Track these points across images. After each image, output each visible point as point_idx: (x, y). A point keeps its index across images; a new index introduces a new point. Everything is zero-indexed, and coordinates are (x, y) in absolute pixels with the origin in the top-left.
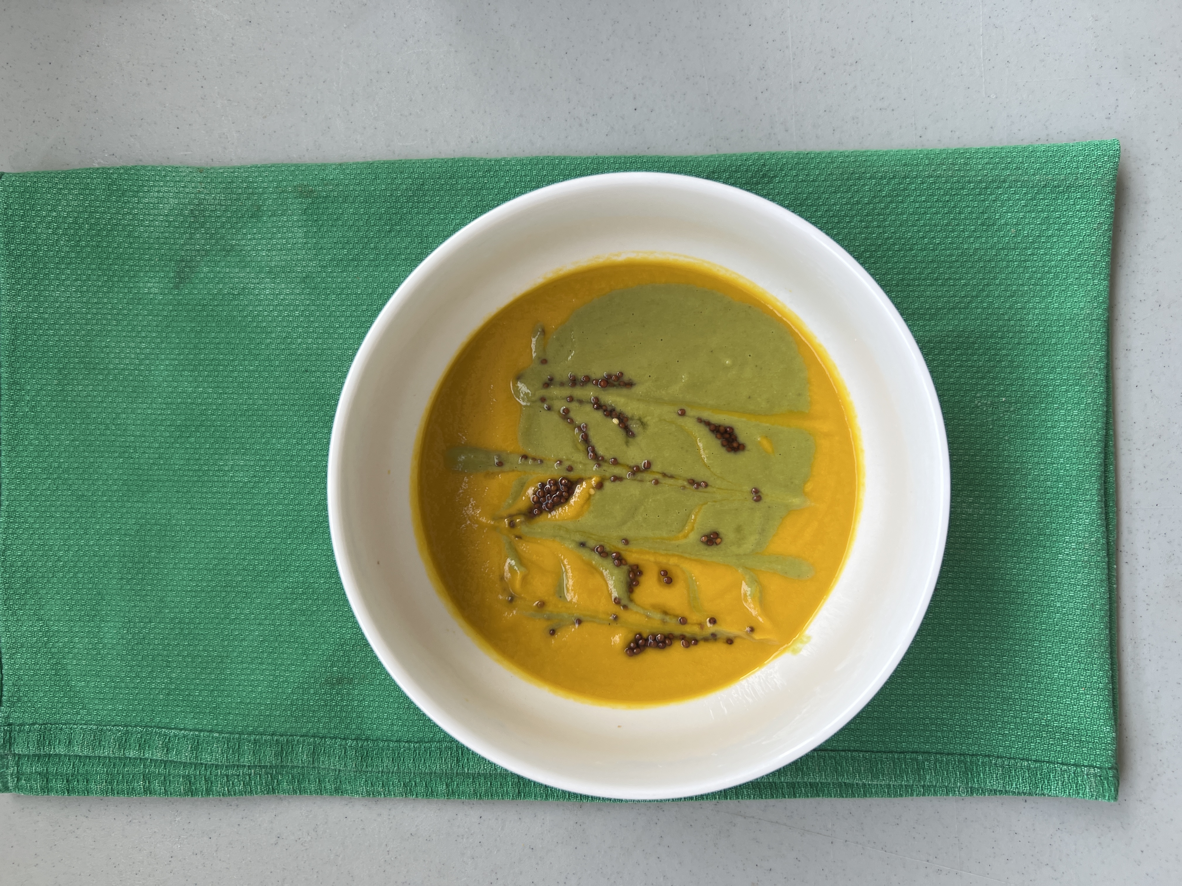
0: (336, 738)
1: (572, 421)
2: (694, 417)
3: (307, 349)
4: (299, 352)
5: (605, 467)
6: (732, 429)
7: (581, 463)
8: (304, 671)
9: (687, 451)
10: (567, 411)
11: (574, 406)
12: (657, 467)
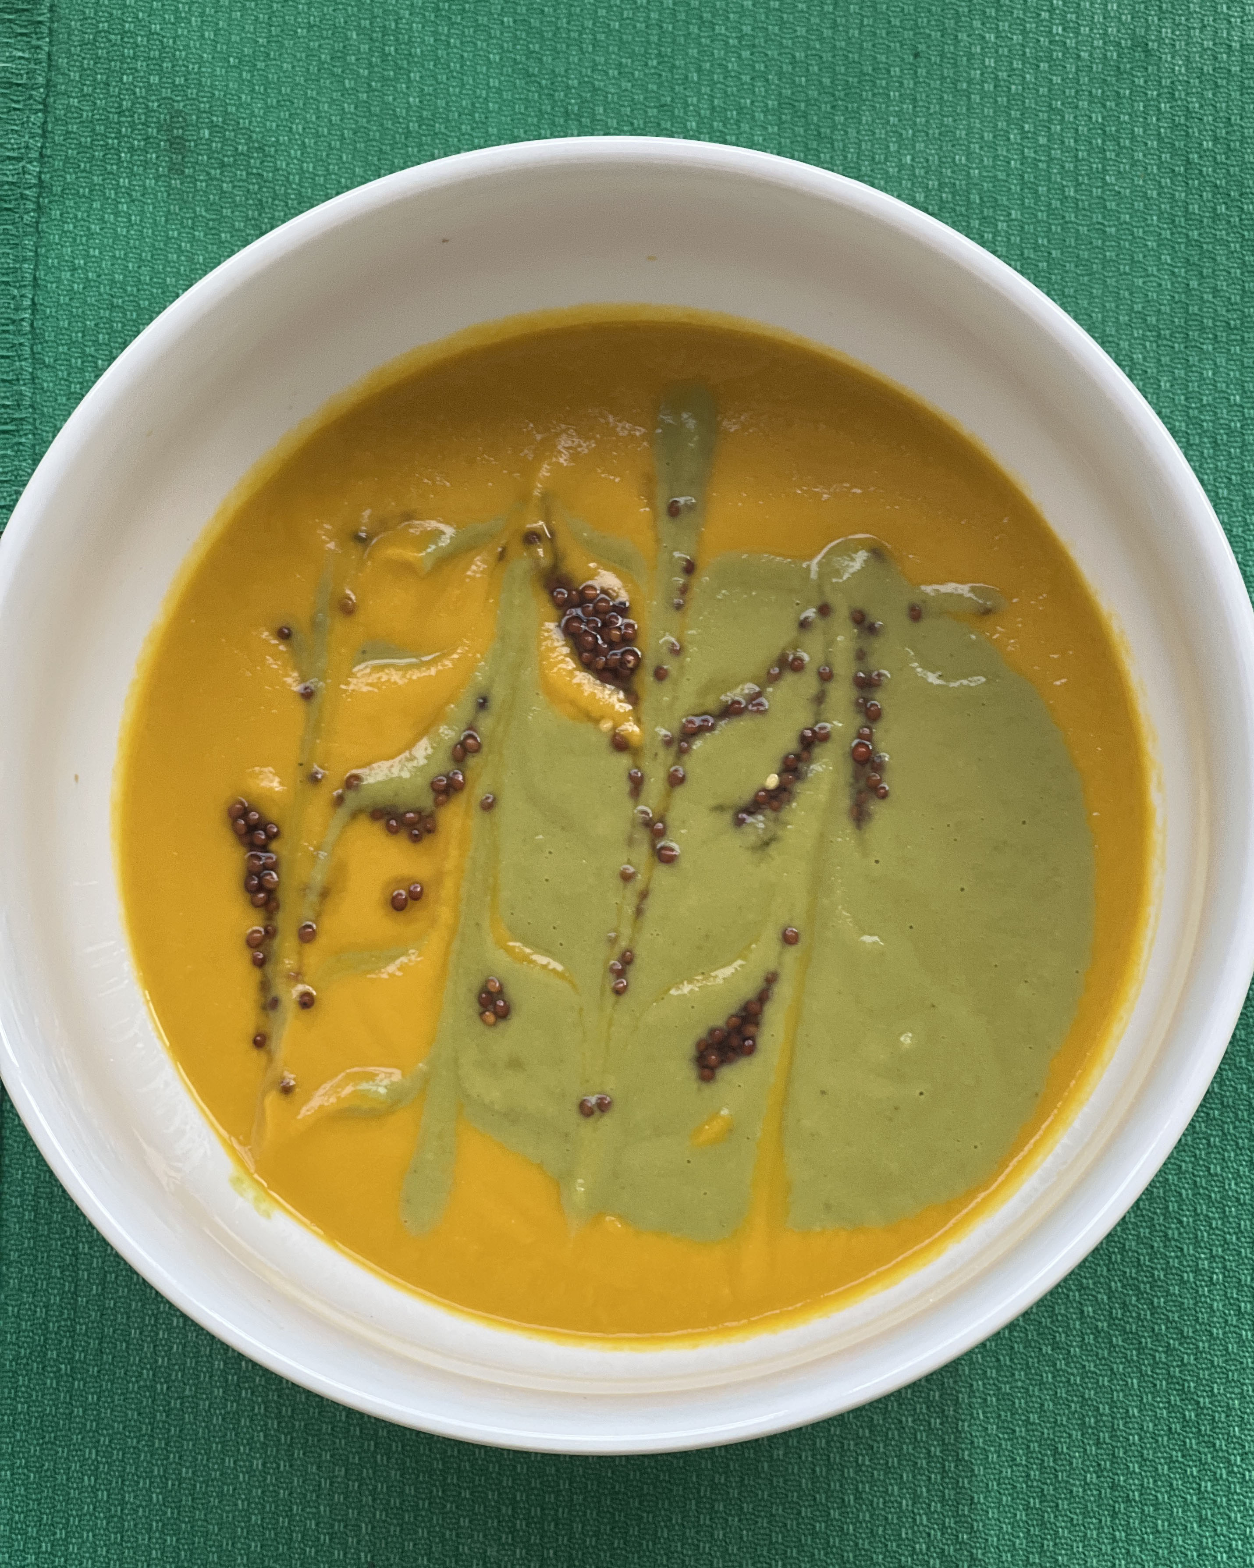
0: (43, 136)
1: (773, 679)
2: (780, 964)
3: (970, 56)
4: (962, 36)
5: (666, 757)
6: (750, 1051)
7: (675, 698)
8: (201, 61)
9: (699, 948)
10: (797, 666)
11: (808, 684)
12: (663, 876)
